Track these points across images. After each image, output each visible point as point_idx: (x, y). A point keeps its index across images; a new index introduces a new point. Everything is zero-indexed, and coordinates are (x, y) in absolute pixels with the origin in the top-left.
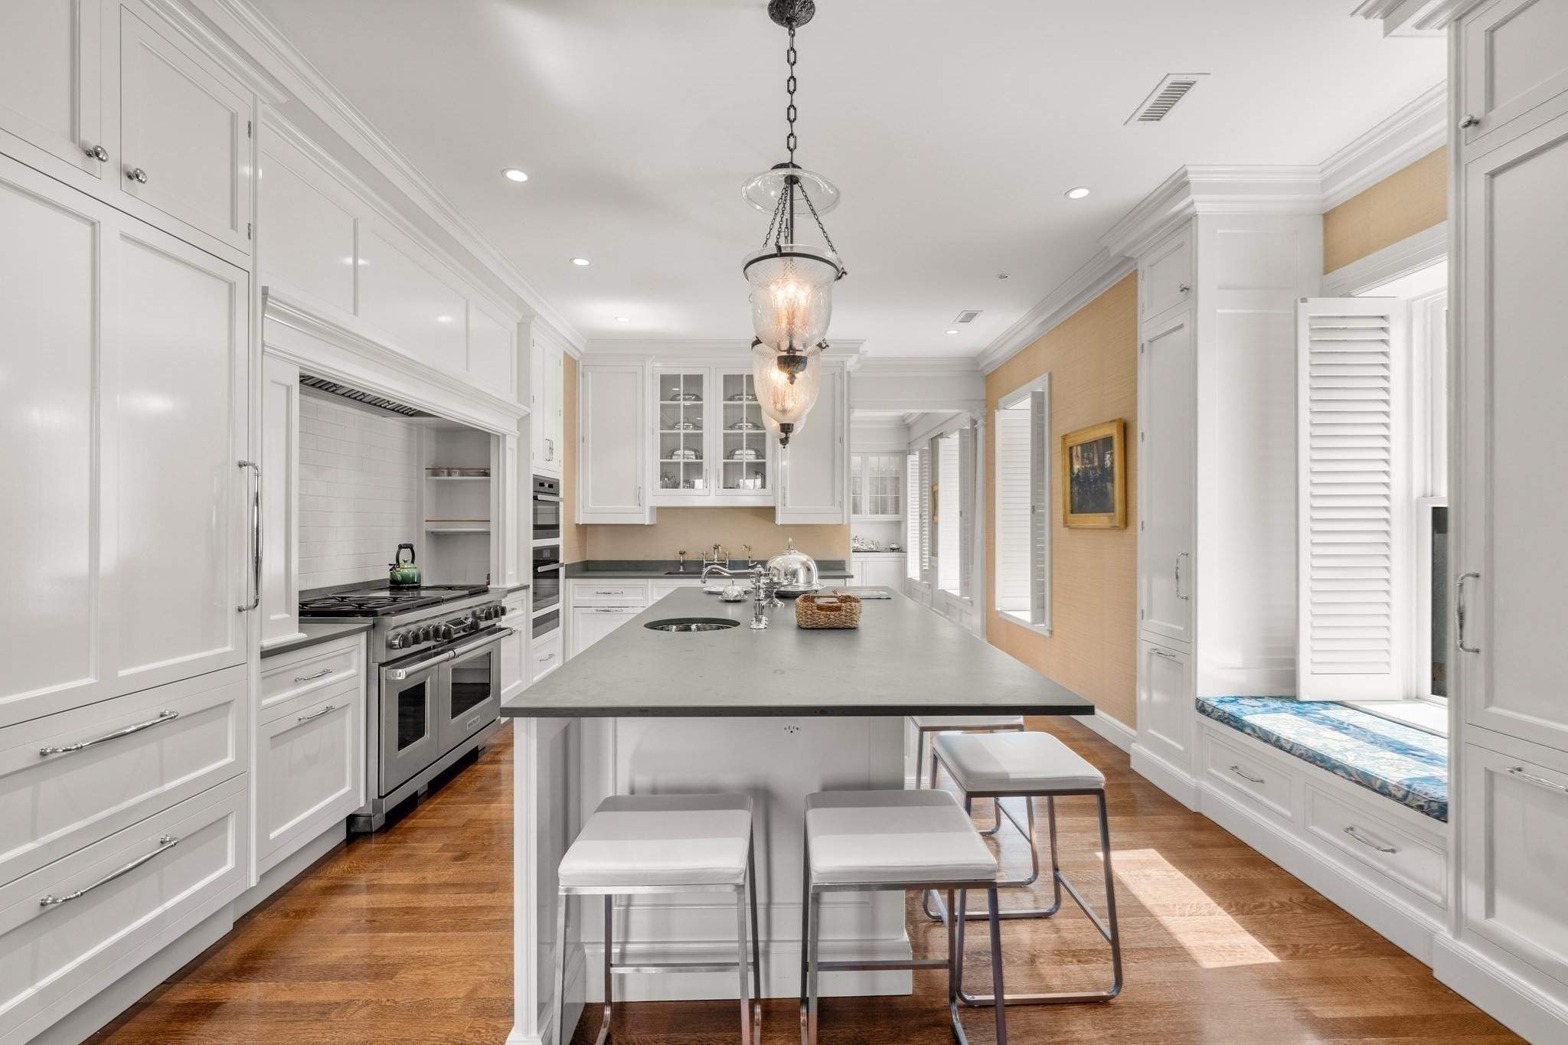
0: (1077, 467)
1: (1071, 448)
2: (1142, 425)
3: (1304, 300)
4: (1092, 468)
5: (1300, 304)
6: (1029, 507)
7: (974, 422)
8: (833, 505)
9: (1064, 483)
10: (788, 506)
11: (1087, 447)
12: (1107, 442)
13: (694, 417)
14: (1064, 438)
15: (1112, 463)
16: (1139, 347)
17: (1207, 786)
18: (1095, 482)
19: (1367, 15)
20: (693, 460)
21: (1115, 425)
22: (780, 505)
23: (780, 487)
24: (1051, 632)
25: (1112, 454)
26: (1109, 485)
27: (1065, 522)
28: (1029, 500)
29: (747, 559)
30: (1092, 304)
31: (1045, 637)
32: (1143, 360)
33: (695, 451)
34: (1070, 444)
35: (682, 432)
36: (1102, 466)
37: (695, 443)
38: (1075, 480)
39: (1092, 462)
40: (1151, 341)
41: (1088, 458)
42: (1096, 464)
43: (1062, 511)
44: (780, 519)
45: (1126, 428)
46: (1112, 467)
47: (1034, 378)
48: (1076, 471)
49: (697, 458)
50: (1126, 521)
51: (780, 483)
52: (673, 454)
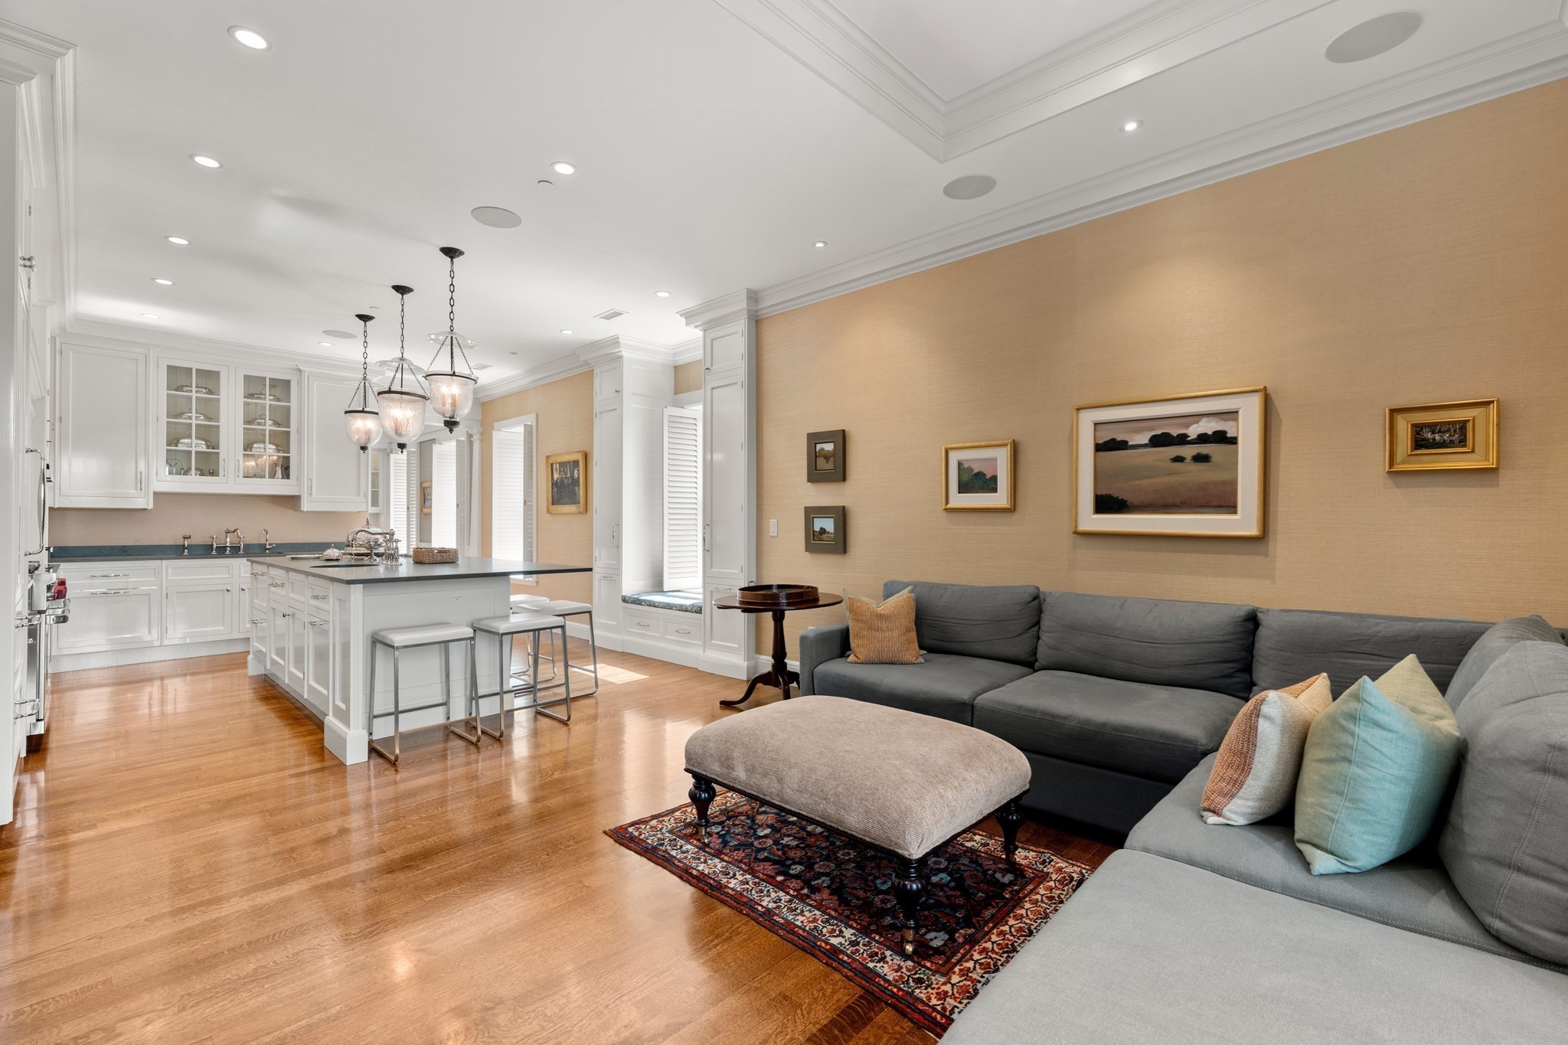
0: (556, 476)
1: (552, 464)
2: (596, 457)
3: (666, 407)
4: (566, 478)
5: (665, 409)
6: (522, 501)
7: (470, 436)
8: (359, 495)
9: (547, 486)
10: (314, 495)
11: (562, 464)
12: (576, 463)
13: (210, 409)
14: (548, 457)
15: (579, 476)
16: (595, 414)
17: (627, 637)
18: (568, 486)
19: (681, 315)
20: (203, 448)
21: (580, 454)
22: (306, 494)
23: (306, 479)
24: (537, 582)
25: (578, 470)
26: (576, 488)
27: (548, 511)
28: (522, 497)
29: (263, 542)
30: (567, 379)
31: (533, 587)
32: (597, 422)
33: (206, 441)
34: (551, 462)
35: (194, 422)
36: (572, 477)
37: (210, 435)
38: (555, 484)
39: (566, 474)
40: (601, 413)
41: (563, 471)
42: (569, 475)
43: (545, 504)
44: (306, 506)
45: (586, 457)
46: (578, 478)
47: (526, 414)
48: (555, 479)
49: (208, 447)
50: (586, 509)
51: (306, 475)
52: (178, 441)
